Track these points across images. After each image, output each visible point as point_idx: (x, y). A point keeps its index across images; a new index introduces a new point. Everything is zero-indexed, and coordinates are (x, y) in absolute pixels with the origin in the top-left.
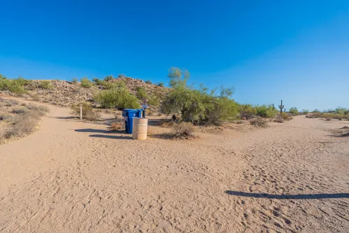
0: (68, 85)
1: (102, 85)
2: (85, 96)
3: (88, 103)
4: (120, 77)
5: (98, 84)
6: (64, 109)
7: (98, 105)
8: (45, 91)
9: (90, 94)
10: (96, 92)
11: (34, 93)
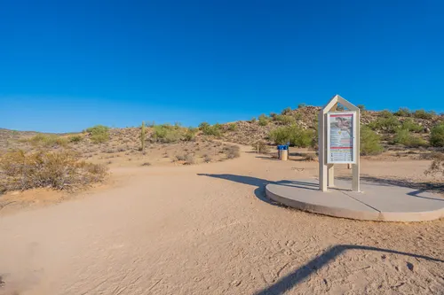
0: (248, 124)
1: (278, 120)
2: (262, 134)
3: (265, 141)
4: (299, 107)
5: (274, 120)
6: (247, 147)
7: (272, 143)
8: (233, 133)
9: (266, 132)
10: (273, 128)
11: (226, 135)
